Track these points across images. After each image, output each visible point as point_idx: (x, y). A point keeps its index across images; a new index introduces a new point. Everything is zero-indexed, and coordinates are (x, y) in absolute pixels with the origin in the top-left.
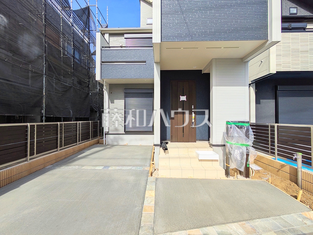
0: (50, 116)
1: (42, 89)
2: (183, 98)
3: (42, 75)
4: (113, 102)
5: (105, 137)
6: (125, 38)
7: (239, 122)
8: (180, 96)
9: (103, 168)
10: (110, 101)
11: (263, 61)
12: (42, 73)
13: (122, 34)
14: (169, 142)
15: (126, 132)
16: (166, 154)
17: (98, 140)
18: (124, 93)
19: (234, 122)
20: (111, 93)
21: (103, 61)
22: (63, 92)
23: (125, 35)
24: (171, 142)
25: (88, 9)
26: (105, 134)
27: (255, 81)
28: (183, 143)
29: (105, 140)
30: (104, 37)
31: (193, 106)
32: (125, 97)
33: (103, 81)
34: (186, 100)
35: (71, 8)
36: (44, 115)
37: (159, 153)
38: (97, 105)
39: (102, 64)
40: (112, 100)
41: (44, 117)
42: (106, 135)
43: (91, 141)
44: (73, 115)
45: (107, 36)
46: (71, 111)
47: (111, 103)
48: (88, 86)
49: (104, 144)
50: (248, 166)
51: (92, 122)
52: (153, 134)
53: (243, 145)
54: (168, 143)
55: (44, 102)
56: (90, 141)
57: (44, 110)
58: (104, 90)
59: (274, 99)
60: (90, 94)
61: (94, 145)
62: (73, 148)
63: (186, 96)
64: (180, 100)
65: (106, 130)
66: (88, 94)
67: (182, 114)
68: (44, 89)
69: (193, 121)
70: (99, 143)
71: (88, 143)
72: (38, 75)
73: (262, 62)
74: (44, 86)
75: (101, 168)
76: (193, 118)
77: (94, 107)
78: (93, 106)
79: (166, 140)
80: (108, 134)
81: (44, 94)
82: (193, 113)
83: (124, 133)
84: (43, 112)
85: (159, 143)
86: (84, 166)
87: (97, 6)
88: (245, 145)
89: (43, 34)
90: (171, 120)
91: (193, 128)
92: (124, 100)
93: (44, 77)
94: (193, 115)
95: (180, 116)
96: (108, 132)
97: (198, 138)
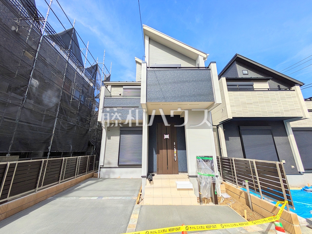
0: (54, 151)
1: (53, 128)
2: (166, 136)
3: (55, 118)
4: (109, 138)
5: (100, 171)
6: (123, 89)
7: (205, 157)
8: (164, 135)
9: (98, 198)
10: (107, 138)
12: (55, 116)
13: (121, 86)
14: (156, 174)
15: (119, 165)
16: (152, 185)
17: (93, 174)
18: (120, 130)
19: (202, 157)
20: (109, 130)
21: (105, 106)
22: (68, 130)
23: (123, 86)
24: (157, 174)
25: (97, 65)
26: (100, 168)
27: (222, 123)
28: (168, 175)
29: (100, 174)
30: (107, 88)
31: (174, 143)
32: (121, 134)
34: (169, 138)
35: (84, 67)
36: (50, 151)
37: (145, 184)
38: (95, 140)
39: (104, 108)
40: (109, 137)
41: (49, 152)
42: (101, 169)
43: (87, 175)
44: (72, 149)
45: (109, 87)
46: (71, 146)
47: (108, 139)
48: (89, 124)
49: (98, 177)
50: (216, 194)
51: (89, 157)
52: (141, 167)
53: (210, 175)
54: (154, 175)
55: (52, 139)
56: (85, 174)
57: (51, 146)
58: (103, 128)
59: (239, 137)
60: (90, 130)
61: (88, 178)
62: (71, 181)
63: (168, 135)
64: (165, 138)
65: (101, 163)
66: (89, 130)
67: (165, 149)
69: (175, 155)
70: (93, 177)
71: (83, 176)
72: (52, 118)
73: (223, 110)
74: (55, 126)
75: (96, 198)
76: (175, 153)
77: (92, 142)
78: (91, 140)
79: (153, 173)
80: (103, 167)
81: (53, 132)
82: (175, 148)
83: (118, 166)
84: (50, 148)
85: (146, 175)
86: (80, 197)
87: (103, 64)
88: (211, 175)
89: (62, 88)
90: (157, 154)
91: (176, 161)
92: (119, 137)
93: (56, 119)
94: (175, 150)
95: (164, 151)
96: (103, 166)
97: (180, 170)
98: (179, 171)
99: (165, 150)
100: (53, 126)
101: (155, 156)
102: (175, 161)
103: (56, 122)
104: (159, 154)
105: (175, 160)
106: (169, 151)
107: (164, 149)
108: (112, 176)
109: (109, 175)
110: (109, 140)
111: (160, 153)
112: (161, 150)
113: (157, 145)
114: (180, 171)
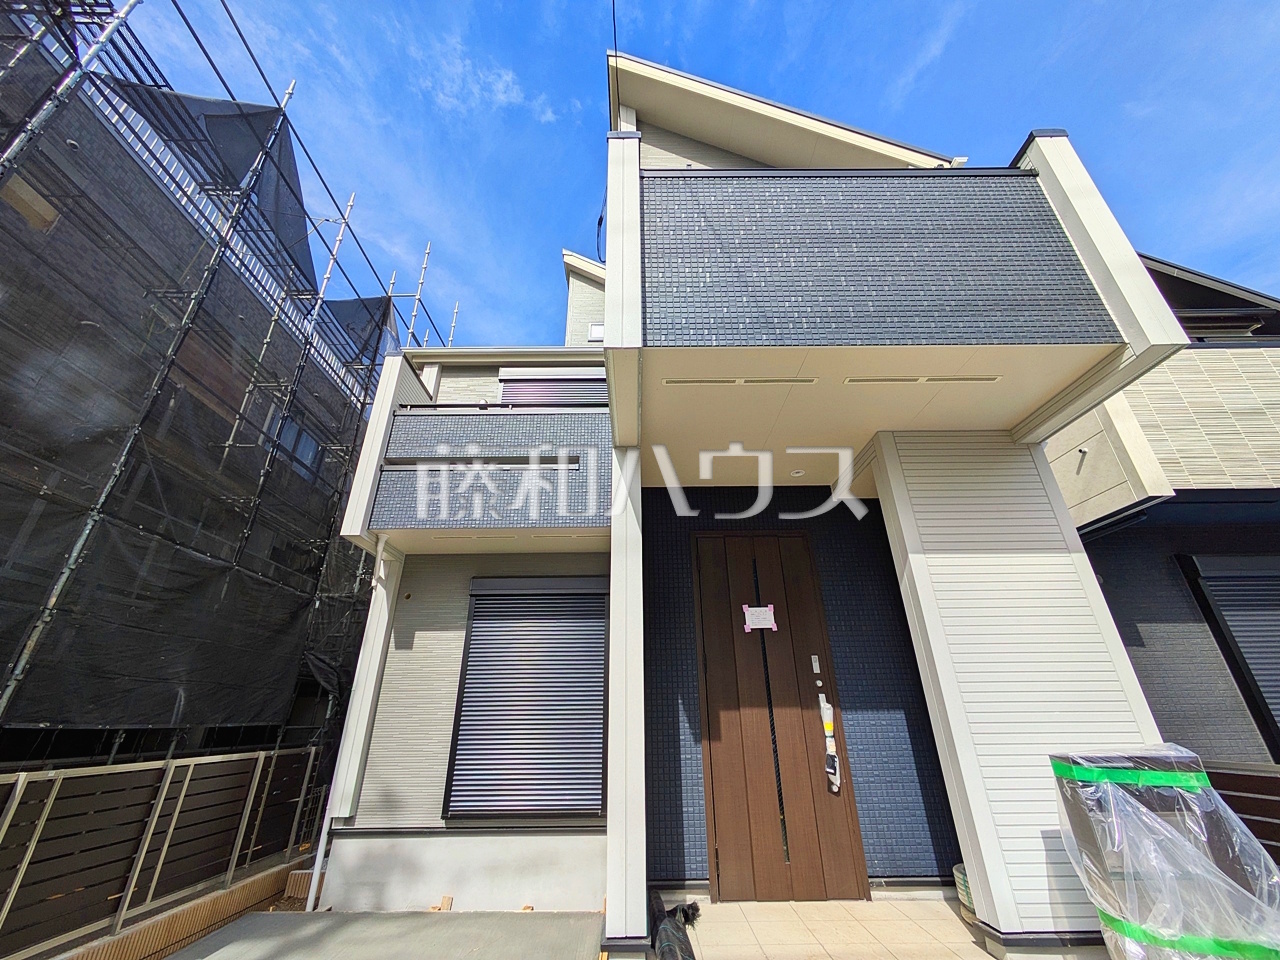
0: (31, 726)
1: (53, 577)
2: (759, 618)
3: (83, 513)
4: (405, 643)
5: (327, 854)
6: (501, 381)
8: (745, 607)
10: (392, 640)
11: (1086, 450)
12: (87, 504)
13: (491, 369)
15: (453, 817)
17: (281, 881)
18: (471, 596)
19: (1108, 763)
20: (408, 597)
21: (389, 456)
22: (168, 596)
23: (502, 370)
24: (714, 901)
25: (384, 302)
26: (332, 834)
28: (792, 903)
29: (322, 876)
30: (418, 376)
31: (815, 659)
32: (474, 615)
33: (378, 539)
34: (775, 629)
35: (318, 294)
38: (336, 661)
39: (386, 468)
40: (401, 635)
42: (334, 841)
43: (233, 889)
44: (184, 714)
45: (429, 375)
46: (182, 693)
47: (397, 648)
48: (314, 571)
49: (310, 906)
51: (267, 760)
55: (31, 644)
56: (222, 886)
57: (9, 690)
58: (374, 583)
59: (1202, 621)
60: (318, 603)
61: (239, 914)
63: (771, 607)
64: (748, 630)
65: (338, 806)
66: (310, 603)
67: (759, 706)
68: (64, 578)
69: (831, 747)
70: (283, 898)
72: (59, 508)
73: (1085, 453)
74: (72, 560)
76: (829, 728)
77: (319, 669)
79: (683, 887)
80: (348, 830)
81: (53, 601)
82: (822, 697)
83: (442, 823)
85: (639, 927)
87: (417, 297)
90: (705, 743)
91: (837, 794)
92: (463, 633)
93: (90, 523)
94: (827, 710)
95: (752, 718)
96: (349, 820)
97: (876, 865)
98: (870, 871)
99: (756, 711)
100: (60, 561)
101: (692, 754)
102: (835, 789)
103: (84, 537)
104: (718, 738)
105: (831, 783)
106: (785, 716)
107: (752, 705)
108: (401, 897)
109: (379, 887)
110: (403, 654)
111: (723, 731)
112: (728, 708)
113: (701, 675)
114: (879, 871)
